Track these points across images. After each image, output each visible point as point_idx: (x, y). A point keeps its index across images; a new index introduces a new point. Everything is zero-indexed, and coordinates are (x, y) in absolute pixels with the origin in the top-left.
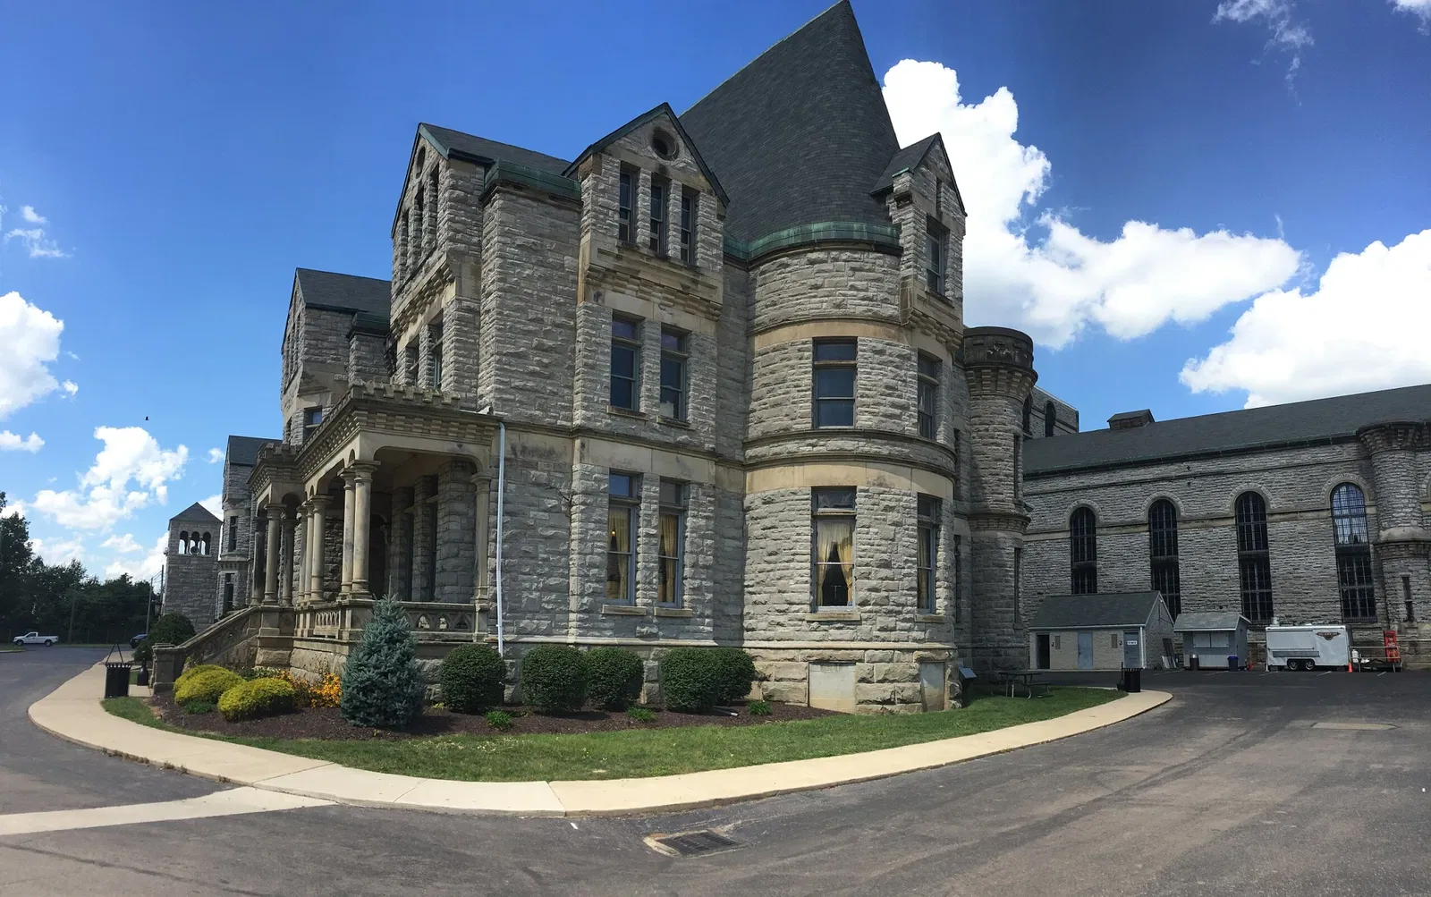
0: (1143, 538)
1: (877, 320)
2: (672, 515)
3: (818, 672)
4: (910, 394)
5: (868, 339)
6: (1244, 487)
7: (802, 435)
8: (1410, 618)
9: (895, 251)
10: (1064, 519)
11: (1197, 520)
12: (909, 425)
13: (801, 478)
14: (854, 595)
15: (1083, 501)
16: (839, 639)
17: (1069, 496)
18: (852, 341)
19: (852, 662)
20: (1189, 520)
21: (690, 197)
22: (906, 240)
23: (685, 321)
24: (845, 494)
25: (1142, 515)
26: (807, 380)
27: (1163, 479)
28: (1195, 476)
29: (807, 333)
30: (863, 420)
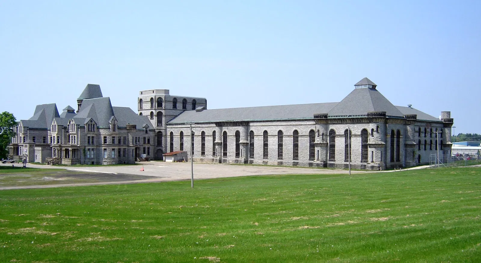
1: (109, 135)
2: (93, 151)
3: (104, 163)
4: (111, 141)
6: (202, 130)
9: (109, 129)
10: (179, 134)
11: (196, 136)
13: (103, 148)
15: (182, 130)
16: (105, 160)
17: (180, 129)
21: (94, 125)
22: (111, 128)
23: (94, 136)
24: (106, 149)
26: (103, 140)
29: (103, 136)
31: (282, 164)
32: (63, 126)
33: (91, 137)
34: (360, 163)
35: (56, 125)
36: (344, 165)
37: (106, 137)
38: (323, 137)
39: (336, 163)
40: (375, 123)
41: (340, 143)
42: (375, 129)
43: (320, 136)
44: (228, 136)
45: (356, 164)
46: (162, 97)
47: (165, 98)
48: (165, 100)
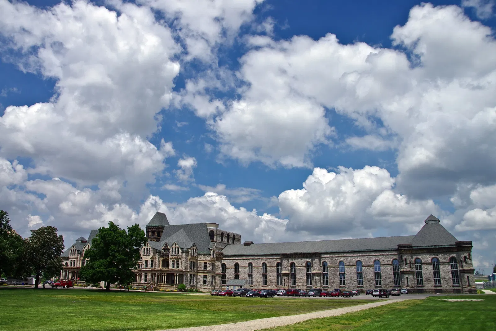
0: (247, 270)
1: (209, 261)
2: (194, 277)
3: (204, 290)
4: (211, 267)
5: (208, 262)
6: (263, 262)
7: (203, 271)
8: (285, 285)
9: (210, 254)
10: (233, 265)
11: (256, 267)
12: (211, 270)
13: (203, 274)
14: (207, 283)
15: (237, 262)
16: (206, 287)
17: (234, 261)
18: (207, 263)
19: (206, 289)
20: (254, 267)
21: (195, 250)
22: (211, 253)
23: (195, 261)
24: (206, 276)
25: (247, 265)
26: (203, 266)
27: (250, 259)
28: (256, 259)
29: (203, 262)
30: (208, 270)
31: (362, 291)
32: (157, 249)
33: (193, 262)
34: (452, 288)
35: (150, 248)
36: (435, 290)
37: (206, 263)
38: (410, 265)
39: (425, 288)
40: (466, 251)
41: (427, 271)
42: (468, 257)
43: (408, 265)
44: (297, 267)
45: (447, 288)
46: (214, 230)
47: (216, 231)
48: (216, 233)
